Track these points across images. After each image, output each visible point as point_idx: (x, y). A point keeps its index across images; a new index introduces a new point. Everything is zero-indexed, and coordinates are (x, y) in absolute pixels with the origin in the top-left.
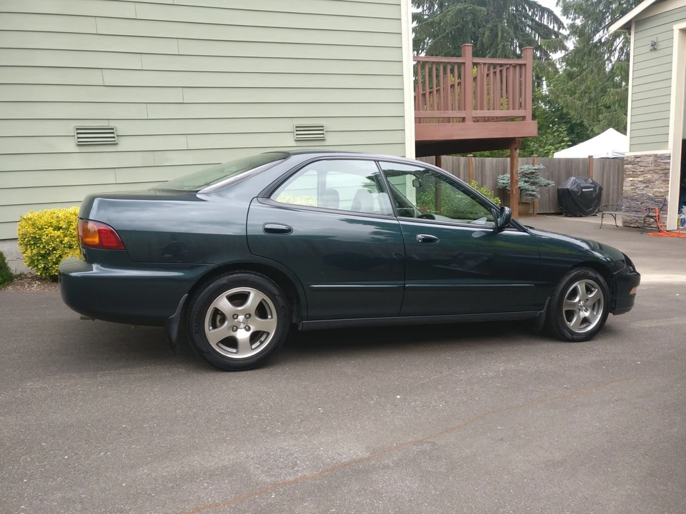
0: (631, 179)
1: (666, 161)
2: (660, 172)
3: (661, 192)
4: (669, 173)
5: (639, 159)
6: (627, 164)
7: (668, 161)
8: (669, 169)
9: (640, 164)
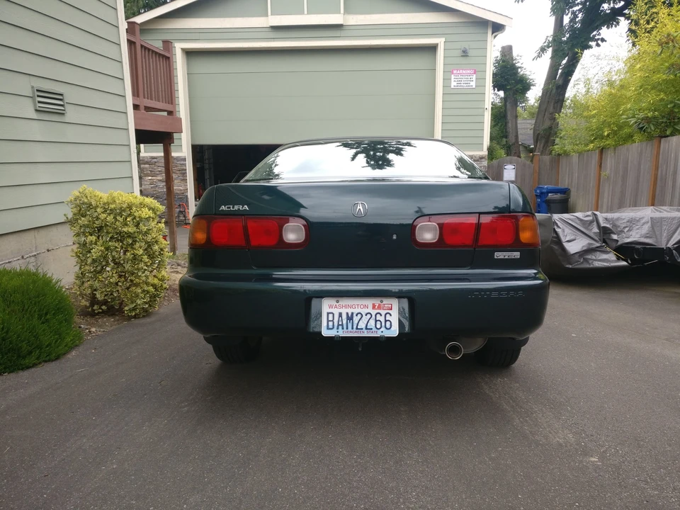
0: (150, 178)
1: (182, 162)
2: (178, 172)
3: (181, 190)
4: (186, 173)
5: (155, 160)
6: (145, 164)
7: (184, 163)
8: (186, 170)
9: (157, 164)
